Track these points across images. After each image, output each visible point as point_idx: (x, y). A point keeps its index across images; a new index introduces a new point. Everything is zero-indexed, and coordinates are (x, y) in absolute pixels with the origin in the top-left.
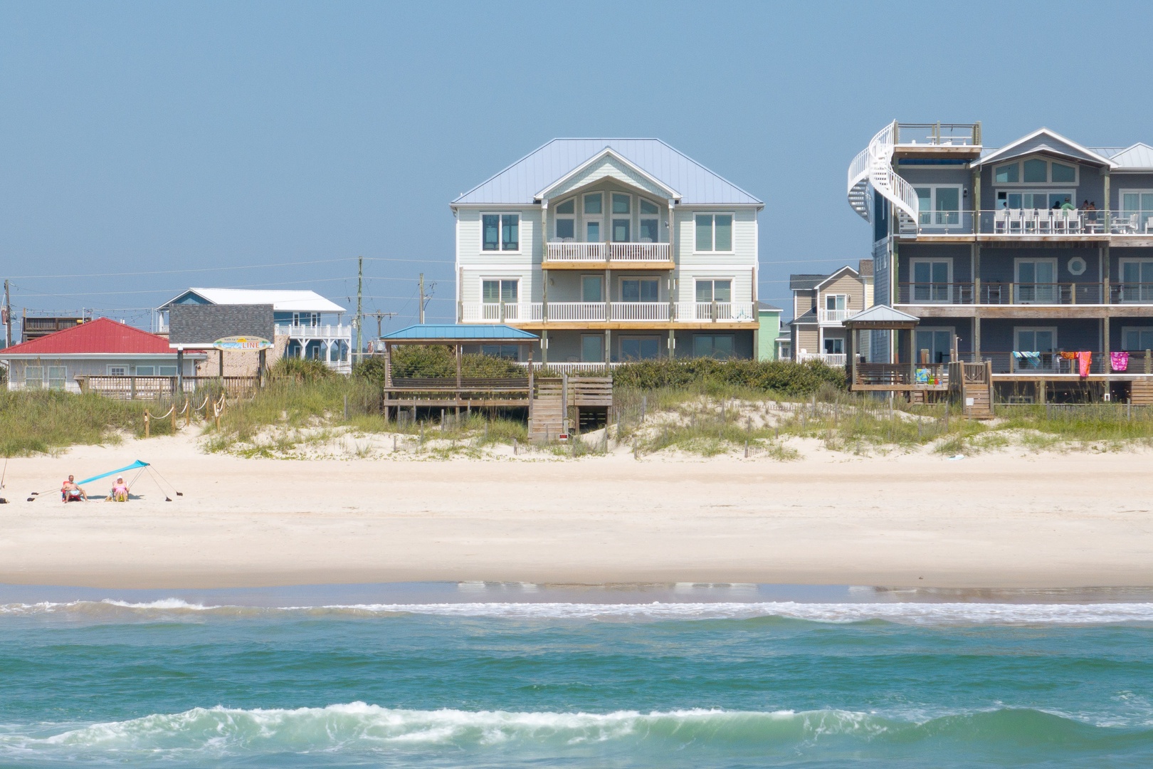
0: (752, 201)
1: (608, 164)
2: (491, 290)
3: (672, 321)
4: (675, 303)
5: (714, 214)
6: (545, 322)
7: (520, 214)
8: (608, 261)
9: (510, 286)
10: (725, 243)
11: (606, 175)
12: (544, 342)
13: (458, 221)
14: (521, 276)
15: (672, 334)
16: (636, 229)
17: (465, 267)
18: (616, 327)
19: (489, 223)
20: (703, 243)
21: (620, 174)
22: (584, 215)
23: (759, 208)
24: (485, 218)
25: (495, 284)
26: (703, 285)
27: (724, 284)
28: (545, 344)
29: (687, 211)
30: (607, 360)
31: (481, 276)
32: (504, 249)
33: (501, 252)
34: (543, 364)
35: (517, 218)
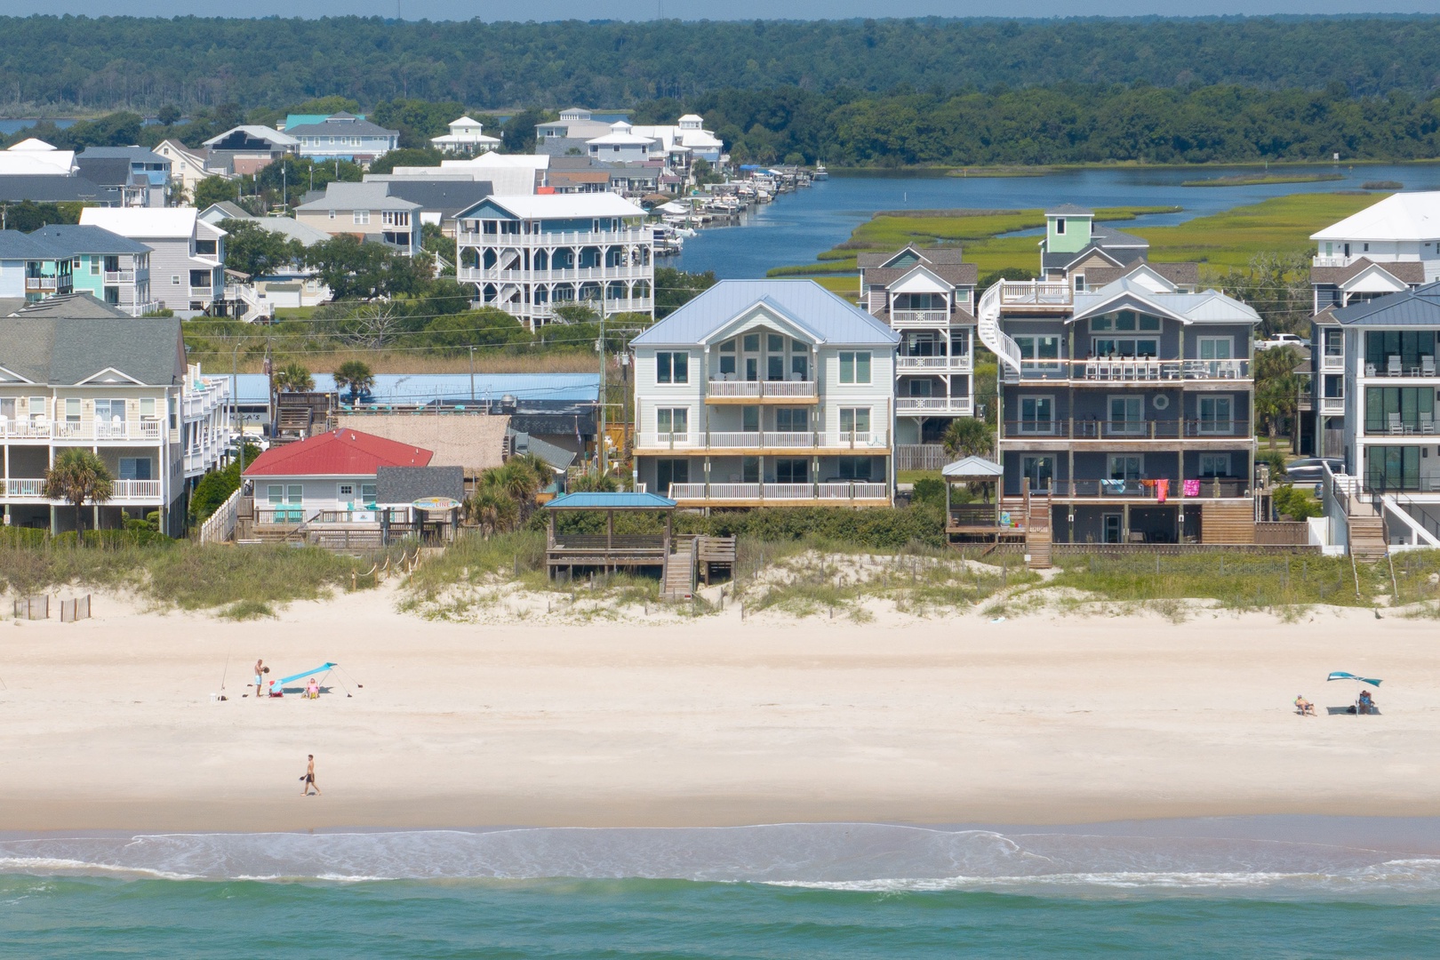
0: (887, 341)
1: (761, 316)
2: (665, 416)
3: (816, 449)
4: (821, 432)
5: (855, 352)
6: (707, 449)
8: (761, 397)
9: (681, 413)
10: (864, 376)
11: (761, 323)
12: (708, 465)
13: (637, 359)
14: (690, 405)
15: (816, 459)
16: (789, 369)
17: (643, 397)
18: (768, 454)
19: (663, 361)
20: (846, 377)
21: (770, 323)
22: (744, 354)
23: (894, 347)
24: (659, 356)
25: (668, 411)
26: (846, 413)
27: (864, 412)
28: (707, 467)
29: (826, 350)
30: (760, 482)
31: (655, 405)
32: (675, 382)
33: (673, 384)
34: (706, 485)
35: (686, 356)
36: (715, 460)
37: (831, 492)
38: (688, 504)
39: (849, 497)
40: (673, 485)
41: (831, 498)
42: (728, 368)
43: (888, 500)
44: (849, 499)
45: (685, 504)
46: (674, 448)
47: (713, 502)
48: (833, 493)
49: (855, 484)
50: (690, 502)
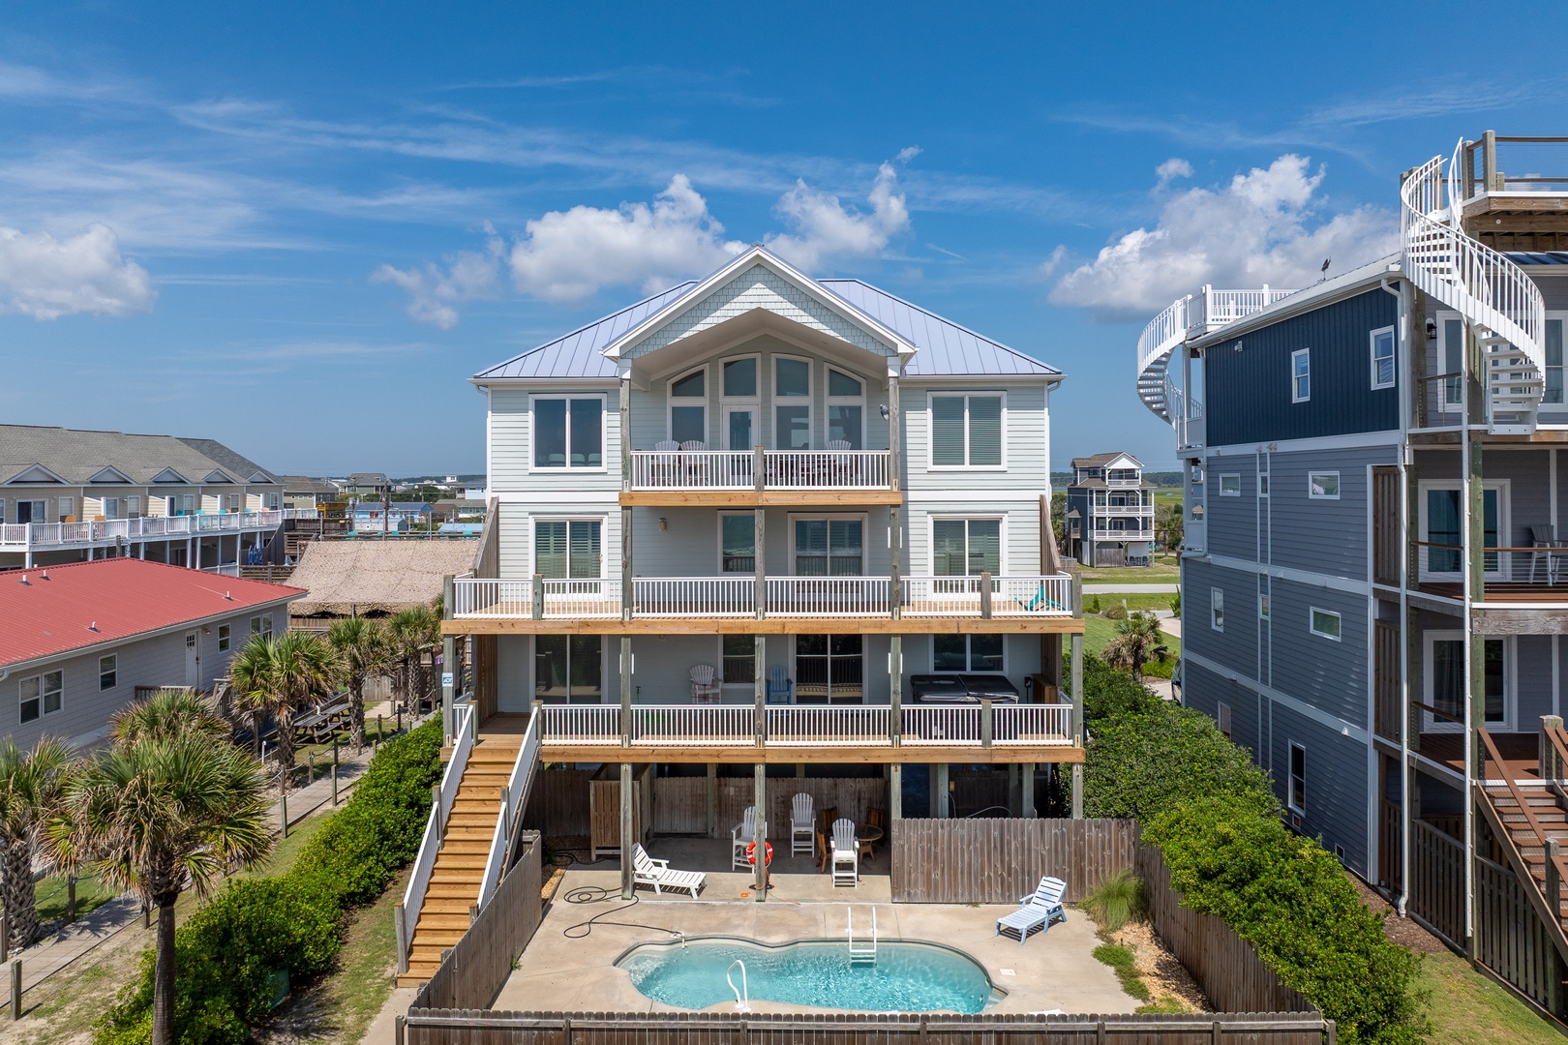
0: (1038, 370)
1: (758, 285)
2: (552, 539)
3: (896, 618)
4: (903, 578)
5: (967, 395)
6: (627, 619)
7: (603, 397)
8: (760, 489)
9: (587, 531)
10: (988, 451)
11: (758, 305)
12: (627, 660)
13: (490, 412)
14: (606, 513)
15: (896, 643)
16: (820, 421)
17: (503, 497)
18: (777, 630)
19: (548, 415)
20: (946, 451)
21: (784, 306)
22: (723, 399)
23: (1050, 382)
24: (540, 406)
25: (560, 527)
26: (946, 530)
27: (988, 528)
28: (627, 664)
29: (916, 390)
30: (757, 700)
31: (531, 513)
32: (574, 463)
33: (568, 468)
34: (623, 707)
35: (596, 406)
36: (644, 644)
37: (936, 724)
38: (575, 755)
39: (979, 738)
40: (540, 707)
41: (933, 742)
42: (688, 427)
43: (1078, 746)
44: (980, 742)
45: (569, 755)
46: (544, 616)
47: (640, 752)
48: (941, 728)
49: (996, 707)
50: (582, 752)
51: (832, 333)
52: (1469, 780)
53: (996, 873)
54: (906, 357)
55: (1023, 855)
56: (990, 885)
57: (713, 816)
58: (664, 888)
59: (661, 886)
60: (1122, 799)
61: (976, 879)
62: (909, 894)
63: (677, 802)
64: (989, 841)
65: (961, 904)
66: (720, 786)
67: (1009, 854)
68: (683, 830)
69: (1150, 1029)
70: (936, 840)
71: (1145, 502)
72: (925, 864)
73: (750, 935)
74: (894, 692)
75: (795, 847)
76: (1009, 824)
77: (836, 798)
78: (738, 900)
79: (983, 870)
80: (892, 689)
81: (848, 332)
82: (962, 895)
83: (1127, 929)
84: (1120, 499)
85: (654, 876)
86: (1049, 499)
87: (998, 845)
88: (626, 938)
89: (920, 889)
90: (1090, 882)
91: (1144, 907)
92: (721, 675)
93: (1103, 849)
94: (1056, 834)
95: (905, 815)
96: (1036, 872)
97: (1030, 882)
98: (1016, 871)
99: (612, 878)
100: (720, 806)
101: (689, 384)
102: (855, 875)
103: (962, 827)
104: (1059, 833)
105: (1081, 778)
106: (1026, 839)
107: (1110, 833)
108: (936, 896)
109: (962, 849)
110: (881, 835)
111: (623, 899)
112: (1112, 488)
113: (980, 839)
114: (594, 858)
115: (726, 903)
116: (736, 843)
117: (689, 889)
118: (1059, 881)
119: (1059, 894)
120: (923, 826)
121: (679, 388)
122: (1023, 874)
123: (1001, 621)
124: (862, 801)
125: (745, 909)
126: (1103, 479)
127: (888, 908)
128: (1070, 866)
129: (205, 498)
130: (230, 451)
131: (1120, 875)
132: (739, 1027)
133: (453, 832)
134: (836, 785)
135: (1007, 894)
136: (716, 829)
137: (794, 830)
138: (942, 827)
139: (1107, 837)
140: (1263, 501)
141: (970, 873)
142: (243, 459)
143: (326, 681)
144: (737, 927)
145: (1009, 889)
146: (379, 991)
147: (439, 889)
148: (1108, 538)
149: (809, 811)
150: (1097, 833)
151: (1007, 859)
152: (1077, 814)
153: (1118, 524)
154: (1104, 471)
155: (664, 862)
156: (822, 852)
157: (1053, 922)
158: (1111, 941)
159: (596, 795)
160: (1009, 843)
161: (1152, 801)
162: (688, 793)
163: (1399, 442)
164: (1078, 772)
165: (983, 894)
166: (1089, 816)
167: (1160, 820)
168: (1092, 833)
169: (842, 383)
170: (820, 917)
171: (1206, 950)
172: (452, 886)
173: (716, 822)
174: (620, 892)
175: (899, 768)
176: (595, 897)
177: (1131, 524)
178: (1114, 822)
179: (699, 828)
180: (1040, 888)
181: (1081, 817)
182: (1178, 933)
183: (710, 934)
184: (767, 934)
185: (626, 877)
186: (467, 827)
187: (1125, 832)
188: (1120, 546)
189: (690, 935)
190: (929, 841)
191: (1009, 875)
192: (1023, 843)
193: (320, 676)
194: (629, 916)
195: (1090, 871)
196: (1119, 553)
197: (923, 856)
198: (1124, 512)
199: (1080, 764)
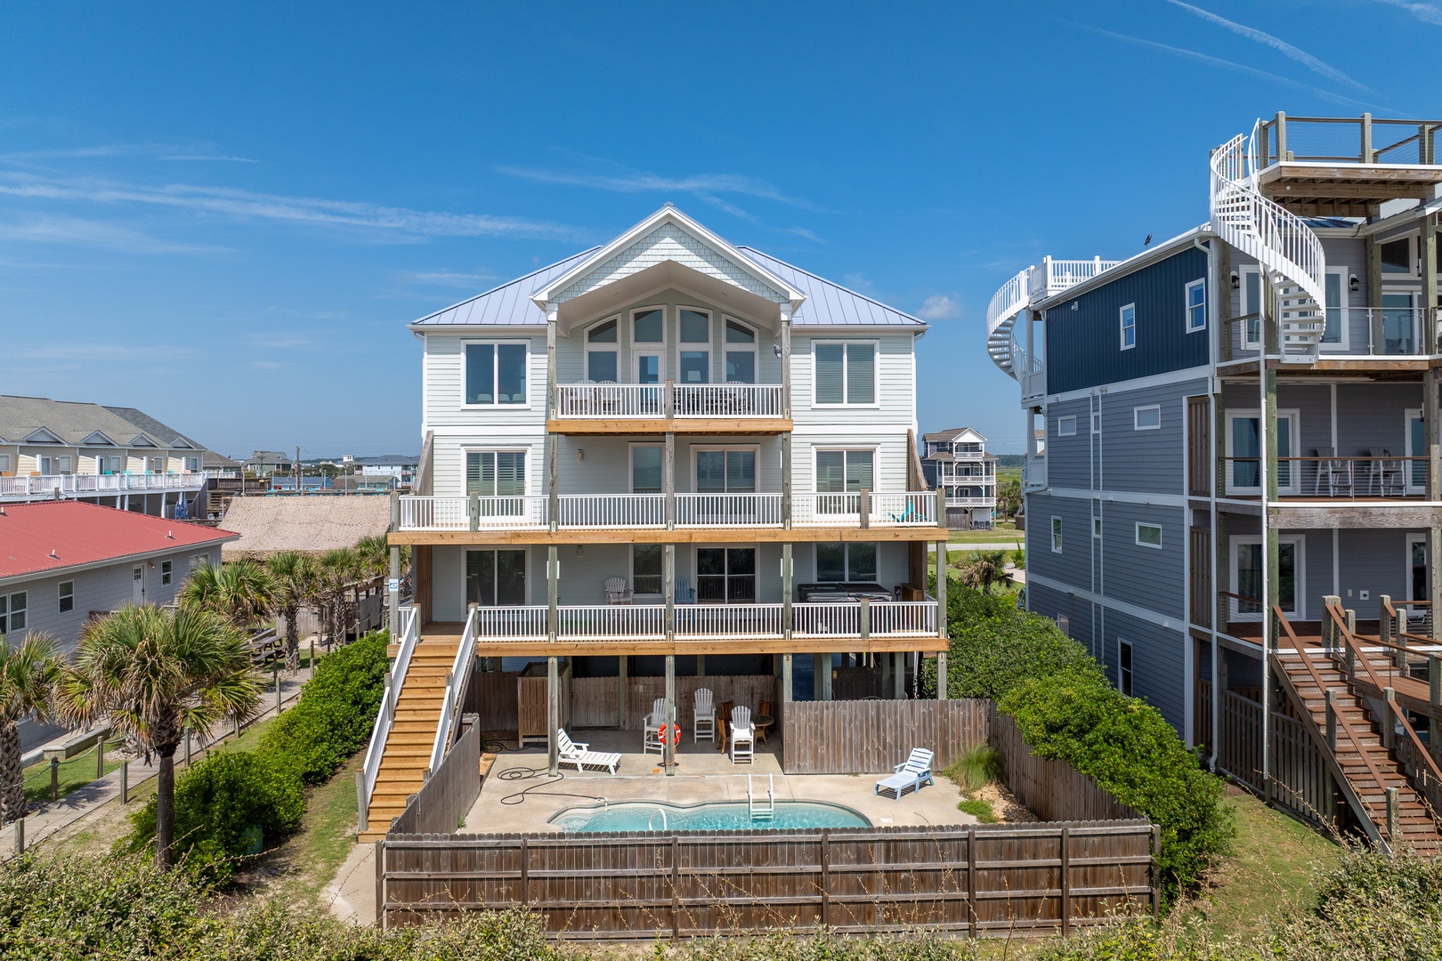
0: (906, 321)
1: (668, 240)
2: (480, 468)
3: (788, 528)
4: (788, 494)
5: (845, 343)
6: (554, 530)
7: (528, 343)
8: (670, 417)
9: (512, 462)
10: (863, 391)
11: (665, 259)
12: (554, 566)
13: (425, 354)
14: (530, 445)
15: (788, 550)
16: (718, 365)
17: (437, 431)
18: (685, 540)
19: (478, 360)
20: (827, 391)
21: (691, 258)
22: (634, 345)
23: (917, 333)
24: (471, 350)
25: (488, 457)
26: (828, 460)
27: (864, 456)
28: (554, 569)
29: (803, 336)
30: (668, 600)
31: (462, 445)
32: (500, 402)
33: (496, 405)
34: (550, 608)
35: (522, 350)
36: (567, 552)
37: (822, 622)
38: (508, 650)
39: (859, 632)
40: (476, 609)
41: (820, 635)
42: (602, 369)
43: (942, 637)
44: (859, 635)
45: (502, 650)
46: (480, 528)
47: (565, 647)
48: (826, 625)
49: (873, 604)
50: (514, 647)
51: (733, 283)
52: (1266, 650)
53: (873, 747)
54: (796, 305)
55: (896, 731)
56: (868, 758)
57: (624, 711)
58: (585, 767)
59: (582, 764)
60: (979, 682)
61: (856, 752)
62: (799, 766)
63: (592, 699)
64: (867, 720)
65: (844, 774)
66: (630, 684)
67: (884, 730)
68: (597, 724)
69: (1011, 835)
70: (822, 719)
71: (987, 473)
72: (813, 740)
73: (664, 799)
74: (786, 592)
75: (698, 734)
76: (884, 705)
77: (732, 694)
78: (651, 775)
79: (862, 745)
80: (785, 590)
81: (746, 282)
82: (845, 767)
83: (985, 789)
84: (966, 470)
85: (577, 756)
86: (915, 433)
87: (875, 723)
88: (557, 804)
89: (808, 763)
90: (953, 753)
91: (999, 770)
92: (631, 587)
93: (964, 726)
94: (924, 712)
95: (795, 699)
96: (908, 746)
97: (902, 754)
98: (890, 745)
99: (541, 759)
100: (631, 701)
101: (604, 331)
102: (751, 752)
103: (845, 708)
104: (926, 712)
105: (945, 664)
106: (898, 717)
107: (970, 711)
108: (822, 767)
109: (845, 728)
110: (772, 722)
111: (550, 776)
112: (958, 460)
113: (859, 718)
114: (521, 745)
115: (641, 777)
116: (647, 729)
117: (607, 766)
118: (928, 751)
119: (928, 762)
120: (811, 708)
121: (595, 335)
122: (896, 747)
123: (877, 530)
124: (755, 696)
125: (657, 781)
126: (951, 451)
127: (781, 778)
128: (936, 741)
129: (131, 460)
130: (151, 420)
131: (978, 746)
132: (670, 842)
133: (401, 715)
134: (732, 682)
135: (883, 765)
136: (627, 722)
137: (697, 719)
138: (827, 709)
139: (967, 715)
140: (1096, 436)
141: (851, 748)
142: (164, 427)
143: (268, 603)
144: (652, 793)
145: (885, 761)
146: (343, 846)
147: (392, 762)
148: (955, 505)
149: (710, 703)
150: (959, 712)
151: (882, 735)
152: (942, 696)
153: (964, 492)
154: (951, 444)
155: (584, 746)
156: (722, 736)
157: (923, 785)
158: (971, 798)
159: (523, 690)
160: (884, 721)
161: (1005, 683)
162: (602, 692)
163: (1207, 375)
164: (942, 659)
165: (862, 765)
166: (952, 697)
167: (1012, 695)
168: (955, 712)
169: (739, 331)
170: (723, 785)
171: (1053, 795)
172: (403, 759)
173: (627, 716)
174: (547, 771)
175: (790, 657)
176: (524, 775)
177: (976, 491)
178: (973, 702)
179: (612, 722)
180: (911, 758)
181: (945, 698)
182: (1029, 786)
183: (629, 799)
184: (679, 798)
185: (552, 758)
186: (414, 710)
187: (982, 710)
188: (966, 512)
189: (612, 800)
190: (816, 720)
191: (885, 749)
192: (896, 721)
193: (263, 599)
194: (556, 788)
195: (953, 744)
196: (964, 518)
197: (811, 732)
198: (969, 481)
199: (944, 652)
